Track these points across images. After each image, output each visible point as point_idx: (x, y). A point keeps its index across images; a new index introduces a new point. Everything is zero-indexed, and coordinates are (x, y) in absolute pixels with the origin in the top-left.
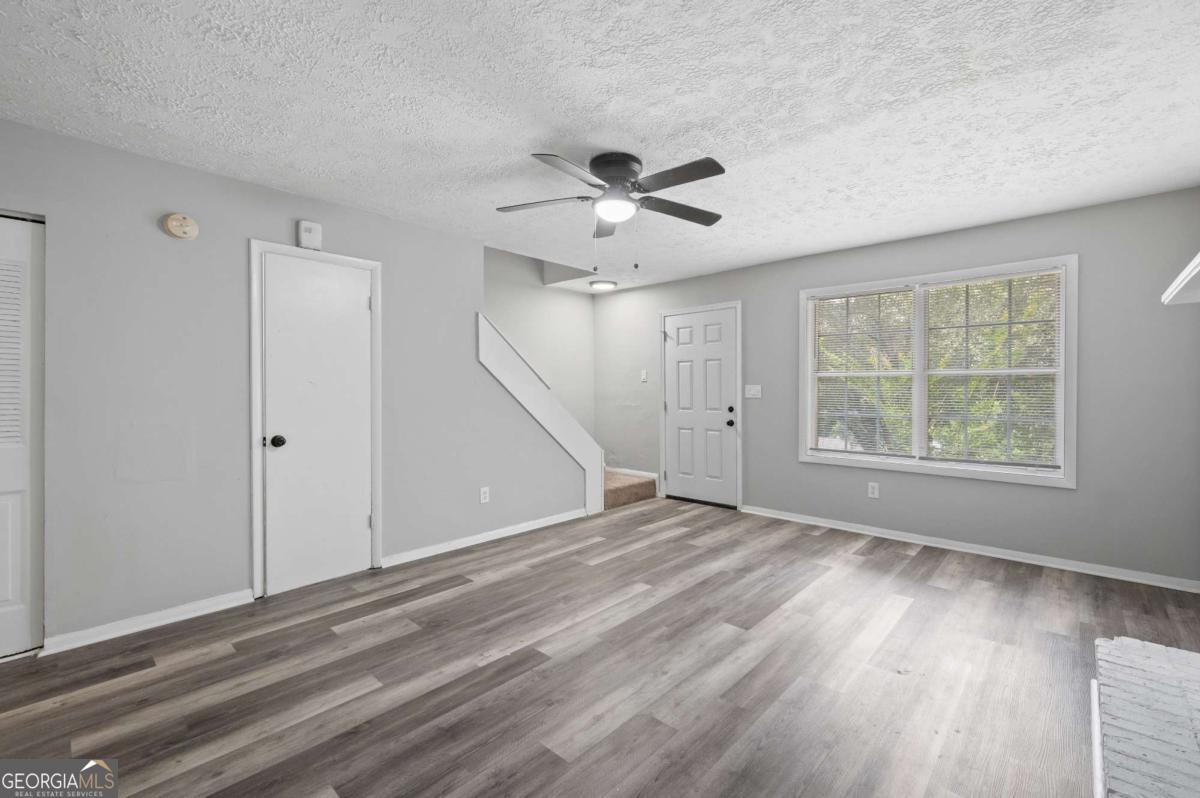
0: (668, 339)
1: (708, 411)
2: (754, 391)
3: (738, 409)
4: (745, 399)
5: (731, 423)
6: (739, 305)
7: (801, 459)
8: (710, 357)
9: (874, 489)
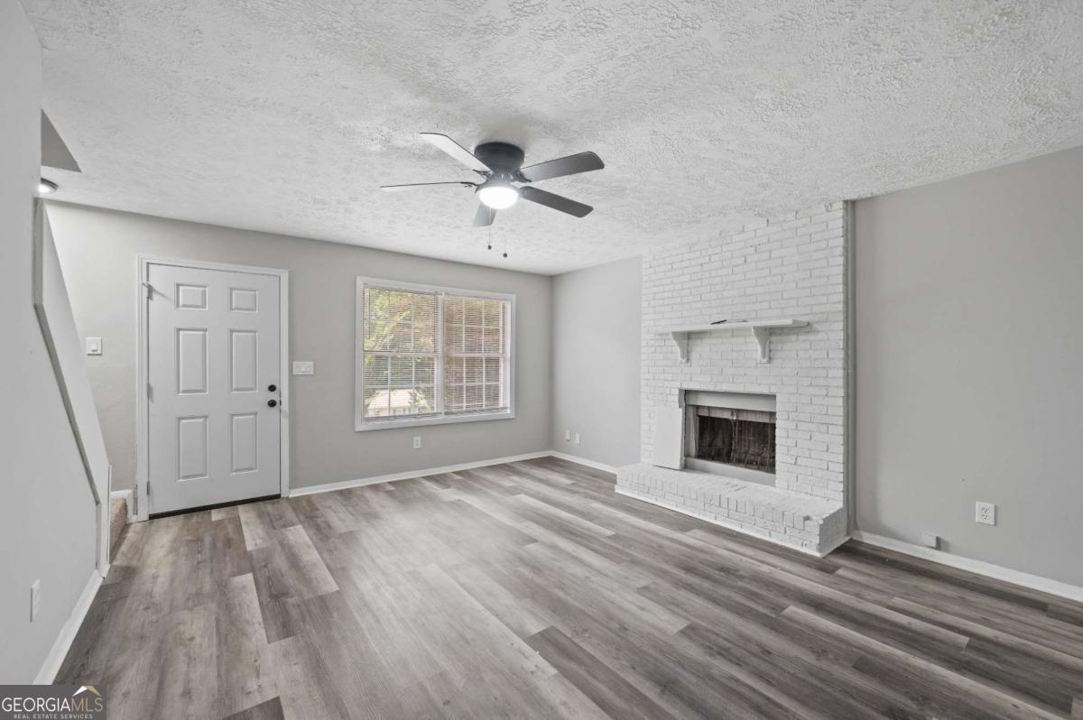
0: (155, 296)
1: (234, 392)
2: (304, 367)
3: (284, 387)
4: (292, 376)
5: (272, 404)
6: (285, 275)
7: (357, 430)
8: (237, 327)
9: (417, 441)
